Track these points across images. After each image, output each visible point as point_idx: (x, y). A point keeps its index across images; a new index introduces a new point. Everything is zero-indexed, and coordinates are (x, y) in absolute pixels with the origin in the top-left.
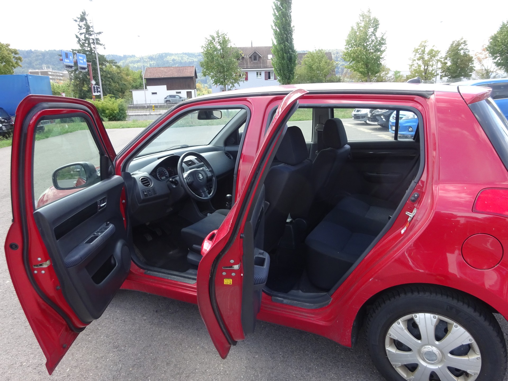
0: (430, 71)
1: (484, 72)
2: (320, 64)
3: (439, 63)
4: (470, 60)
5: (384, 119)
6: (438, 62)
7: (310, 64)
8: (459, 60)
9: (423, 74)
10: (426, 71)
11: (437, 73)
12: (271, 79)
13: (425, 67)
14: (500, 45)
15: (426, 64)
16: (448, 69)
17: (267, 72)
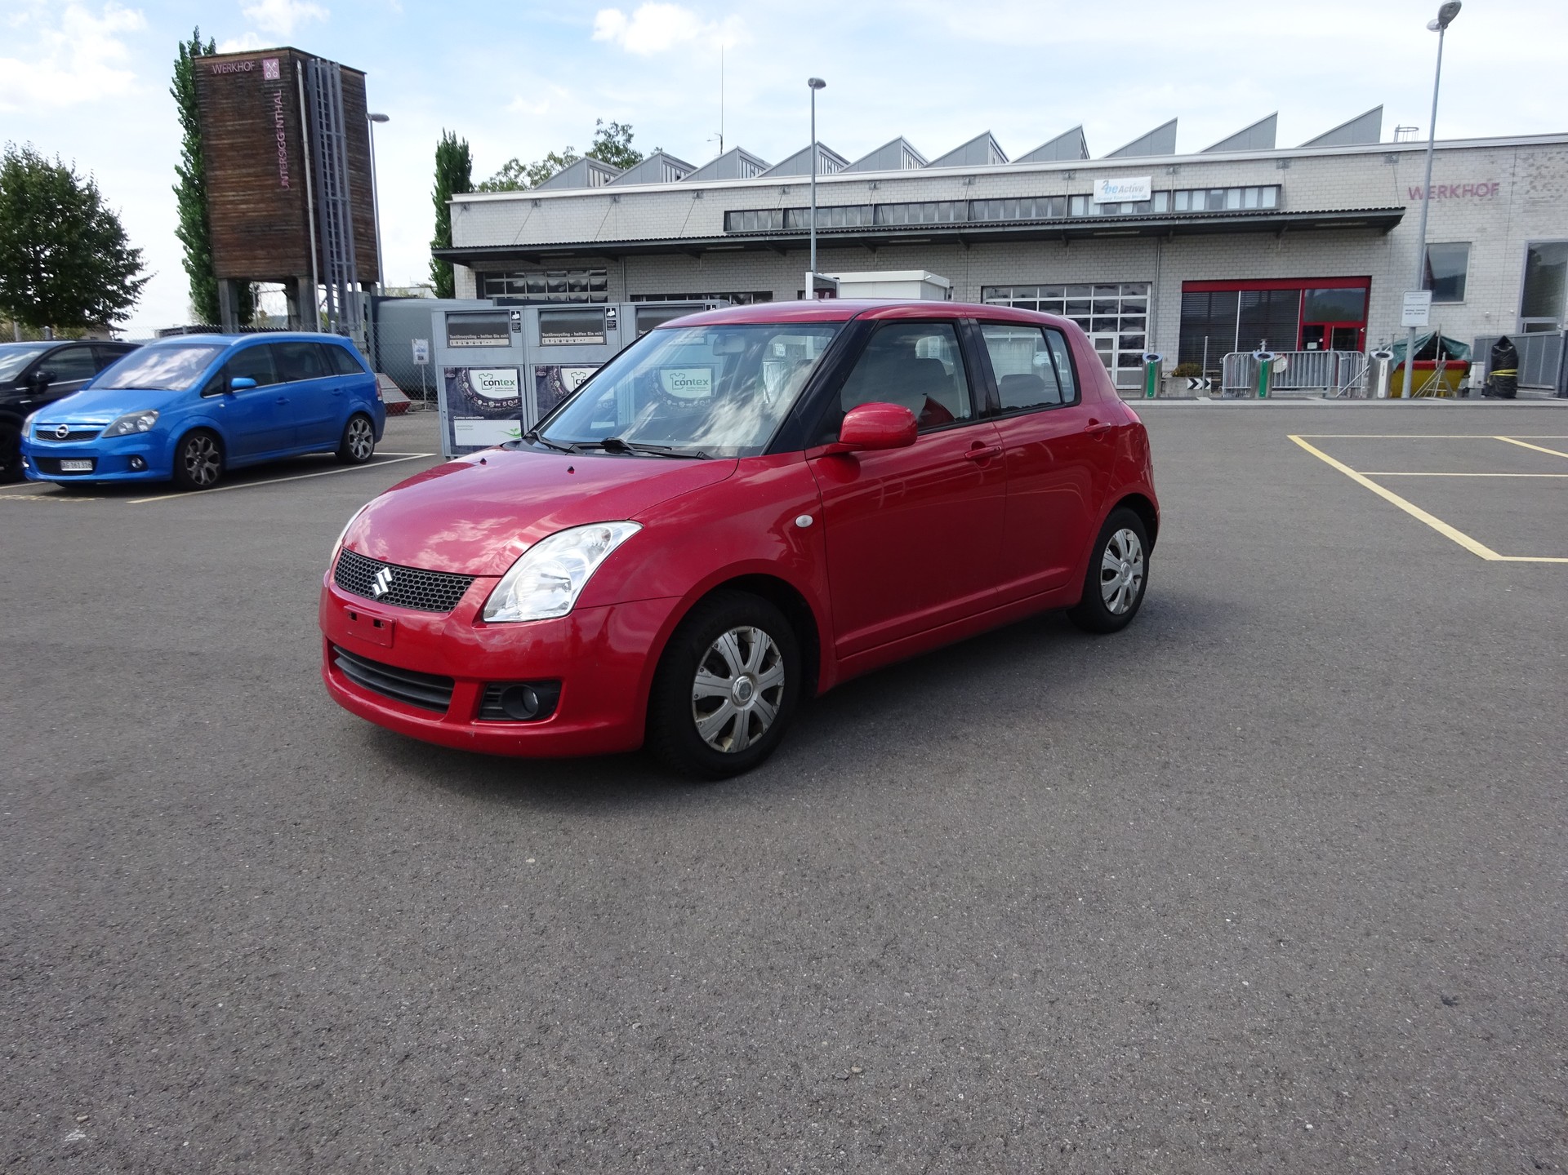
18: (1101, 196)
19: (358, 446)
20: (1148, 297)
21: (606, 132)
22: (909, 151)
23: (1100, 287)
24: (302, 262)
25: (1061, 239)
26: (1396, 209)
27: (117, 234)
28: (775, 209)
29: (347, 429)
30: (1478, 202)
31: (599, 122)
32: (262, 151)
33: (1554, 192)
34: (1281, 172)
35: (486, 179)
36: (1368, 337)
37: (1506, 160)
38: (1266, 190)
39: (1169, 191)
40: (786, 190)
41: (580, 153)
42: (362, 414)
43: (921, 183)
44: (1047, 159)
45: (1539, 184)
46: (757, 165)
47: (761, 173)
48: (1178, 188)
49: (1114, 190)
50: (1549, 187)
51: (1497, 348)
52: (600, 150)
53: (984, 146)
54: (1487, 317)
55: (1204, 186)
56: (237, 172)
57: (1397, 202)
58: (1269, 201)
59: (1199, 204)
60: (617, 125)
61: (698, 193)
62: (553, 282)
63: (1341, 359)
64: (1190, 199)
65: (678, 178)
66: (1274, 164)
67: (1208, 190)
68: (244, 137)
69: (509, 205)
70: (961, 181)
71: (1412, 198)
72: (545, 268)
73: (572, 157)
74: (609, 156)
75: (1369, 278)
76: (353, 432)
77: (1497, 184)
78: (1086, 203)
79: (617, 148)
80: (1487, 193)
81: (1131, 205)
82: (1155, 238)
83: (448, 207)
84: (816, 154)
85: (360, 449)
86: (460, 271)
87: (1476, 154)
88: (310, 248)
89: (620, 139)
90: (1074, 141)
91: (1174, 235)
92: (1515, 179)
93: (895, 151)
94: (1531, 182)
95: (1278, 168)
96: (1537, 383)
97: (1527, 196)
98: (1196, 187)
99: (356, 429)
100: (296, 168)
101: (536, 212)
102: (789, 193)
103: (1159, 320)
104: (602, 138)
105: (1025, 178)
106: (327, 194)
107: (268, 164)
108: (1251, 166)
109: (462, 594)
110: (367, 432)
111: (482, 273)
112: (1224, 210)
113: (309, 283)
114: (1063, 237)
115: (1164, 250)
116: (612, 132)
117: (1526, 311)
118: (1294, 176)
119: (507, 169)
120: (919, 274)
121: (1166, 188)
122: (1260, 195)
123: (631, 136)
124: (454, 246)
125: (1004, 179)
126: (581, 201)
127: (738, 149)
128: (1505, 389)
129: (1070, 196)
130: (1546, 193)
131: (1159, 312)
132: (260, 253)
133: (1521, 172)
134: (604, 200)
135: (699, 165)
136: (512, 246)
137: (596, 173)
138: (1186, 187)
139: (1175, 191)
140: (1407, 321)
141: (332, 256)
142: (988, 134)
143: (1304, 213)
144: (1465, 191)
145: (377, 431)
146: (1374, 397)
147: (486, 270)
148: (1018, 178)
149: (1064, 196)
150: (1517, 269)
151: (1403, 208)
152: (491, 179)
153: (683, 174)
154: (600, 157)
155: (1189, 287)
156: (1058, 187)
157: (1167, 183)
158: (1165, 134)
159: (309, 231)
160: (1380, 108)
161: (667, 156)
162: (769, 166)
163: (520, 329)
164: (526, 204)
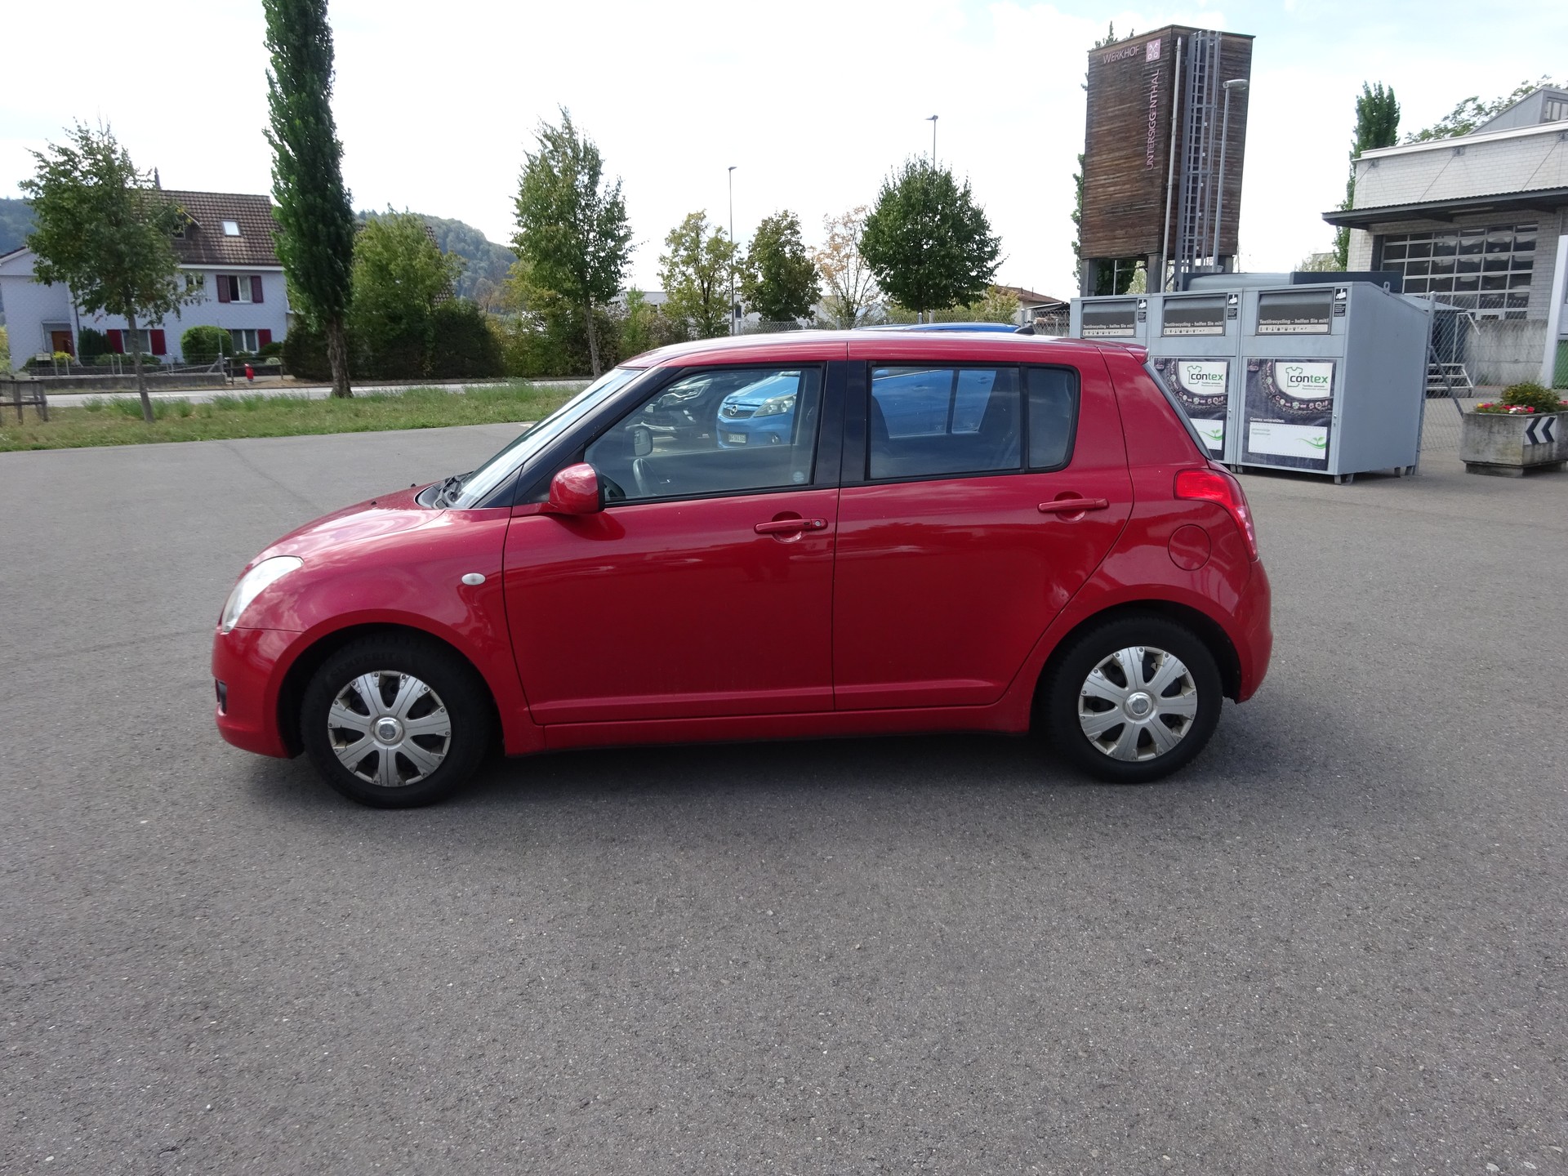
0: (717, 296)
1: (842, 304)
2: (410, 259)
3: (737, 276)
4: (809, 274)
5: (690, 418)
6: (733, 273)
7: (380, 261)
8: (782, 271)
9: (702, 302)
10: (706, 293)
11: (735, 301)
12: (241, 301)
13: (702, 282)
14: (888, 242)
15: (706, 275)
16: (759, 290)
17: (225, 276)
24: (1155, 239)
27: (981, 225)
32: (1134, 133)
56: (1111, 155)
68: (1121, 122)
69: (1426, 155)
72: (1458, 226)
86: (1358, 236)
88: (1164, 225)
100: (1161, 146)
101: (1457, 164)
106: (1189, 167)
107: (1138, 145)
111: (1380, 236)
113: (1158, 260)
126: (1517, 143)
132: (1119, 233)
134: (1548, 138)
136: (1414, 204)
141: (1185, 231)
147: (1386, 233)
159: (1165, 208)
163: (1144, 319)
164: (1446, 153)
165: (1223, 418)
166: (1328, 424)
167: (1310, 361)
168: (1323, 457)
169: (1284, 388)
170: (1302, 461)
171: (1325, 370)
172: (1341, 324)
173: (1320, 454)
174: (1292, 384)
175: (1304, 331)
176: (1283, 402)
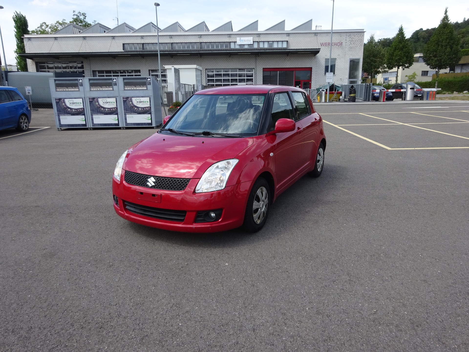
18: (239, 42)
19: (24, 125)
20: (253, 73)
21: (77, 15)
22: (180, 26)
23: (240, 69)
25: (228, 55)
26: (318, 49)
28: (139, 43)
29: (19, 120)
30: (338, 47)
31: (74, 12)
33: (356, 45)
34: (288, 37)
35: (34, 29)
36: (312, 84)
37: (344, 36)
38: (284, 42)
39: (258, 42)
40: (143, 37)
41: (68, 21)
42: (24, 114)
43: (185, 37)
44: (222, 31)
45: (352, 43)
46: (131, 29)
47: (132, 32)
48: (260, 41)
49: (242, 41)
50: (354, 44)
51: (351, 88)
52: (75, 21)
53: (203, 26)
54: (341, 79)
55: (267, 41)
57: (318, 47)
58: (285, 45)
59: (266, 46)
60: (80, 13)
61: (113, 37)
62: (64, 65)
63: (311, 91)
64: (264, 44)
65: (105, 32)
66: (286, 35)
67: (268, 42)
69: (46, 39)
70: (198, 36)
71: (321, 46)
72: (61, 61)
73: (65, 23)
74: (78, 23)
75: (311, 68)
76: (21, 121)
77: (342, 43)
78: (235, 44)
79: (81, 20)
80: (340, 45)
81: (247, 45)
82: (255, 55)
83: (23, 39)
84: (150, 26)
85: (24, 126)
86: (29, 61)
87: (337, 34)
89: (82, 17)
90: (229, 26)
91: (260, 54)
92: (347, 41)
93: (176, 26)
94: (350, 42)
95: (287, 36)
96: (358, 97)
97: (349, 46)
98: (265, 41)
99: (22, 120)
101: (56, 42)
102: (144, 38)
103: (257, 79)
104: (75, 17)
105: (217, 36)
108: (280, 35)
109: (187, 184)
110: (26, 121)
111: (37, 62)
112: (273, 48)
114: (229, 54)
115: (257, 59)
116: (79, 15)
117: (350, 77)
118: (291, 39)
119: (41, 26)
120: (195, 66)
121: (257, 41)
122: (282, 43)
123: (86, 17)
124: (26, 52)
125: (210, 36)
126: (72, 38)
127: (125, 23)
128: (353, 100)
129: (230, 42)
130: (354, 45)
131: (257, 77)
133: (348, 39)
134: (80, 38)
135: (112, 28)
136: (49, 53)
137: (76, 29)
138: (262, 41)
139: (260, 42)
140: (328, 81)
142: (204, 22)
143: (295, 49)
144: (334, 44)
145: (29, 120)
146: (321, 102)
147: (39, 61)
148: (215, 36)
149: (228, 42)
150: (347, 66)
151: (320, 49)
152: (36, 29)
153: (106, 30)
154: (75, 23)
155: (265, 70)
156: (227, 40)
157: (257, 39)
158: (255, 25)
160: (311, 20)
161: (101, 24)
162: (135, 29)
163: (82, 85)
164: (52, 39)
165: (117, 114)
166: (150, 113)
167: (142, 97)
168: (150, 122)
169: (136, 105)
170: (145, 124)
171: (147, 99)
172: (150, 87)
173: (150, 121)
174: (138, 103)
175: (139, 89)
176: (136, 108)
